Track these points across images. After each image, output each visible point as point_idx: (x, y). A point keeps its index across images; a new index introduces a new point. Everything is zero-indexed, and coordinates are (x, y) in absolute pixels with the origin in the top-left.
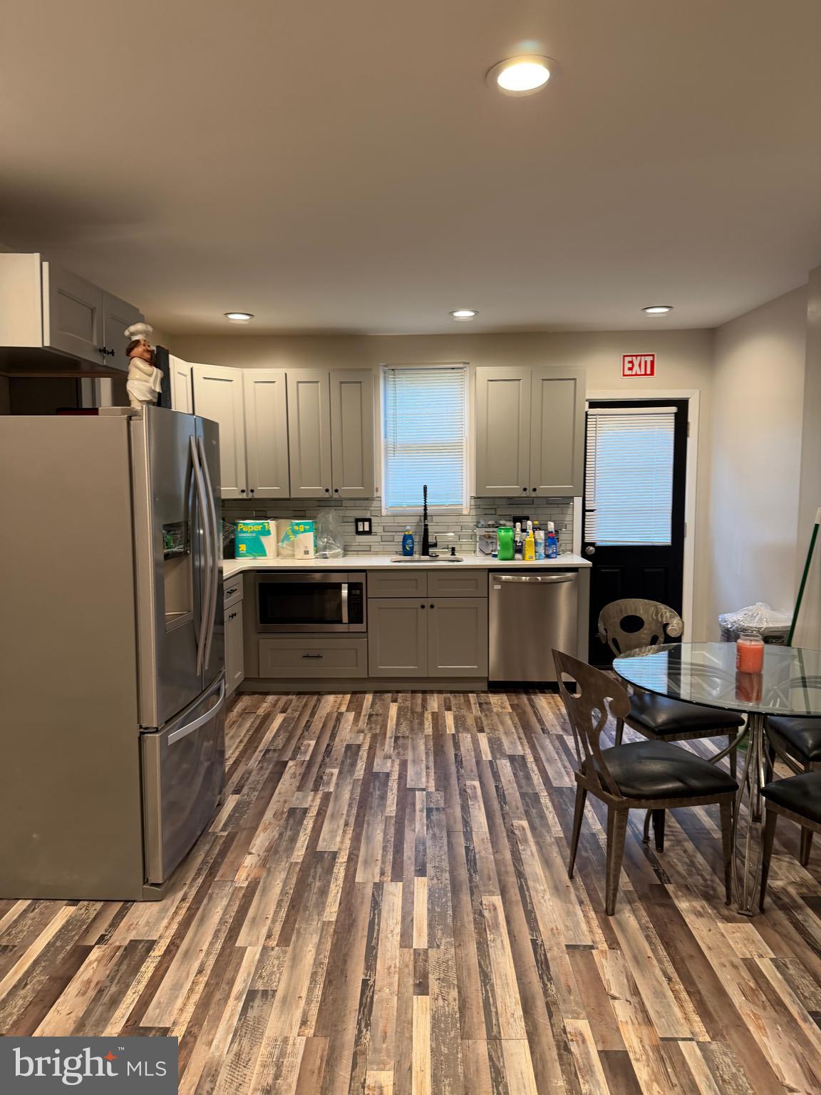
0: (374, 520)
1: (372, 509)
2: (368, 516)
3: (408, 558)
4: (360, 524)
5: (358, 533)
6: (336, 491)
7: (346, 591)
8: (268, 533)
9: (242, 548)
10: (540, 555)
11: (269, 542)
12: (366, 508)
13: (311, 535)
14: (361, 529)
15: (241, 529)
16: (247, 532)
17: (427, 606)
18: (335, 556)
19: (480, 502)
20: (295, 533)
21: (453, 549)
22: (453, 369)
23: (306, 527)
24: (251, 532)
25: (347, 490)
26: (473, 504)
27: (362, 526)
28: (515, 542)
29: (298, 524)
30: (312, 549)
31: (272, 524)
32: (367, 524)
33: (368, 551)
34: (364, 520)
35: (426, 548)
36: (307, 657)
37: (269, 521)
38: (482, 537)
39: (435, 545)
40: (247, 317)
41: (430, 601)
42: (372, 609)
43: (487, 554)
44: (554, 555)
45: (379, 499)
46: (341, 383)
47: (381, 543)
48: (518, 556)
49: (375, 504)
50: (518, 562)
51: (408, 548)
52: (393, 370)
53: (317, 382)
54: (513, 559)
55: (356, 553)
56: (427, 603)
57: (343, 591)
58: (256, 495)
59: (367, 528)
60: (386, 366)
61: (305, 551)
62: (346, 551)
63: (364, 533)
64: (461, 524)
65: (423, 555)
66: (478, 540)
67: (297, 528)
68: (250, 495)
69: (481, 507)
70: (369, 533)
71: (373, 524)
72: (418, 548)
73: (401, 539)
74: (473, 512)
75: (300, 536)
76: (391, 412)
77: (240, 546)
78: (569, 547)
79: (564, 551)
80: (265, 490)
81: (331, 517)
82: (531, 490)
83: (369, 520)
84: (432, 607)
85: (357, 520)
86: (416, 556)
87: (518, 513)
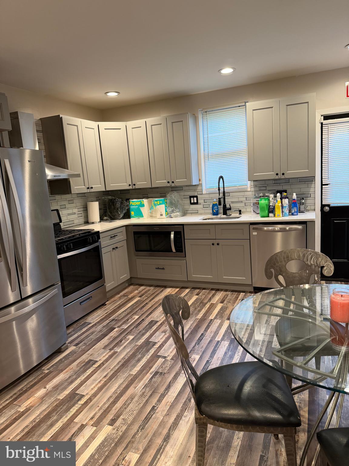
0: (199, 196)
1: (197, 190)
2: (196, 194)
3: (215, 216)
4: (192, 199)
5: (191, 204)
6: (173, 182)
7: (173, 235)
8: (143, 206)
9: (132, 213)
10: (286, 214)
11: (145, 210)
12: (195, 190)
13: (163, 206)
14: (192, 202)
15: (131, 204)
16: (134, 205)
17: (216, 244)
18: (176, 217)
19: (256, 183)
20: (155, 205)
21: (240, 211)
22: (239, 106)
23: (160, 202)
24: (136, 205)
25: (179, 182)
26: (252, 184)
27: (194, 200)
28: (270, 206)
29: (156, 201)
30: (164, 213)
31: (145, 201)
32: (195, 199)
33: (196, 213)
34: (193, 197)
35: (226, 211)
36: (158, 268)
37: (143, 199)
38: (255, 204)
39: (230, 209)
40: (116, 94)
41: (217, 241)
42: (188, 245)
43: (258, 214)
44: (296, 214)
45: (201, 185)
46: (173, 123)
47: (203, 209)
48: (271, 215)
49: (199, 188)
50: (271, 219)
51: (215, 211)
52: (206, 112)
53: (161, 124)
54: (268, 216)
55: (191, 214)
56: (215, 242)
57: (171, 235)
58: (137, 187)
59: (195, 201)
60: (202, 110)
61: (161, 214)
62: (184, 214)
63: (194, 203)
64: (245, 196)
65: (224, 214)
66: (252, 205)
67: (156, 202)
68: (134, 187)
69: (257, 186)
70: (197, 203)
71: (198, 199)
72: (221, 211)
73: (211, 206)
74: (253, 189)
75: (158, 207)
76: (206, 136)
77: (131, 212)
78: (313, 208)
79: (308, 211)
80: (140, 184)
81: (174, 196)
82: (281, 175)
83: (197, 197)
84: (218, 244)
85: (191, 197)
86: (219, 216)
87: (280, 188)
